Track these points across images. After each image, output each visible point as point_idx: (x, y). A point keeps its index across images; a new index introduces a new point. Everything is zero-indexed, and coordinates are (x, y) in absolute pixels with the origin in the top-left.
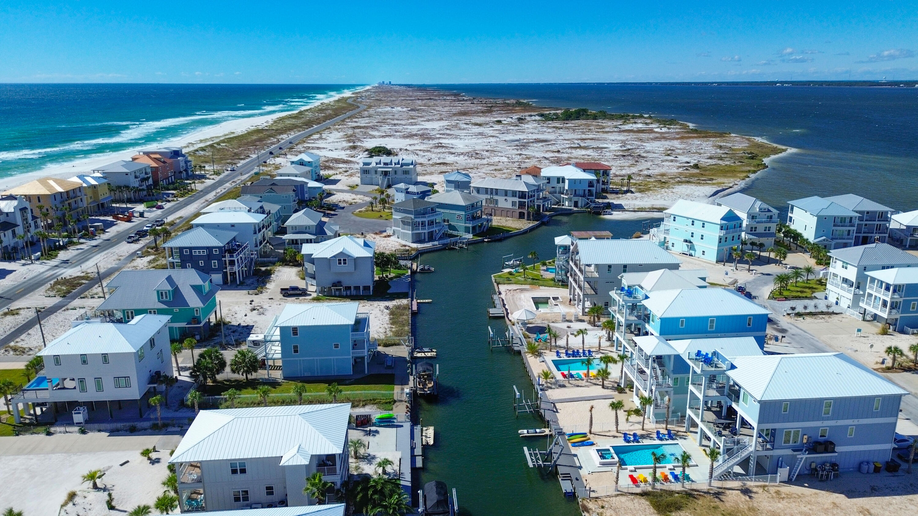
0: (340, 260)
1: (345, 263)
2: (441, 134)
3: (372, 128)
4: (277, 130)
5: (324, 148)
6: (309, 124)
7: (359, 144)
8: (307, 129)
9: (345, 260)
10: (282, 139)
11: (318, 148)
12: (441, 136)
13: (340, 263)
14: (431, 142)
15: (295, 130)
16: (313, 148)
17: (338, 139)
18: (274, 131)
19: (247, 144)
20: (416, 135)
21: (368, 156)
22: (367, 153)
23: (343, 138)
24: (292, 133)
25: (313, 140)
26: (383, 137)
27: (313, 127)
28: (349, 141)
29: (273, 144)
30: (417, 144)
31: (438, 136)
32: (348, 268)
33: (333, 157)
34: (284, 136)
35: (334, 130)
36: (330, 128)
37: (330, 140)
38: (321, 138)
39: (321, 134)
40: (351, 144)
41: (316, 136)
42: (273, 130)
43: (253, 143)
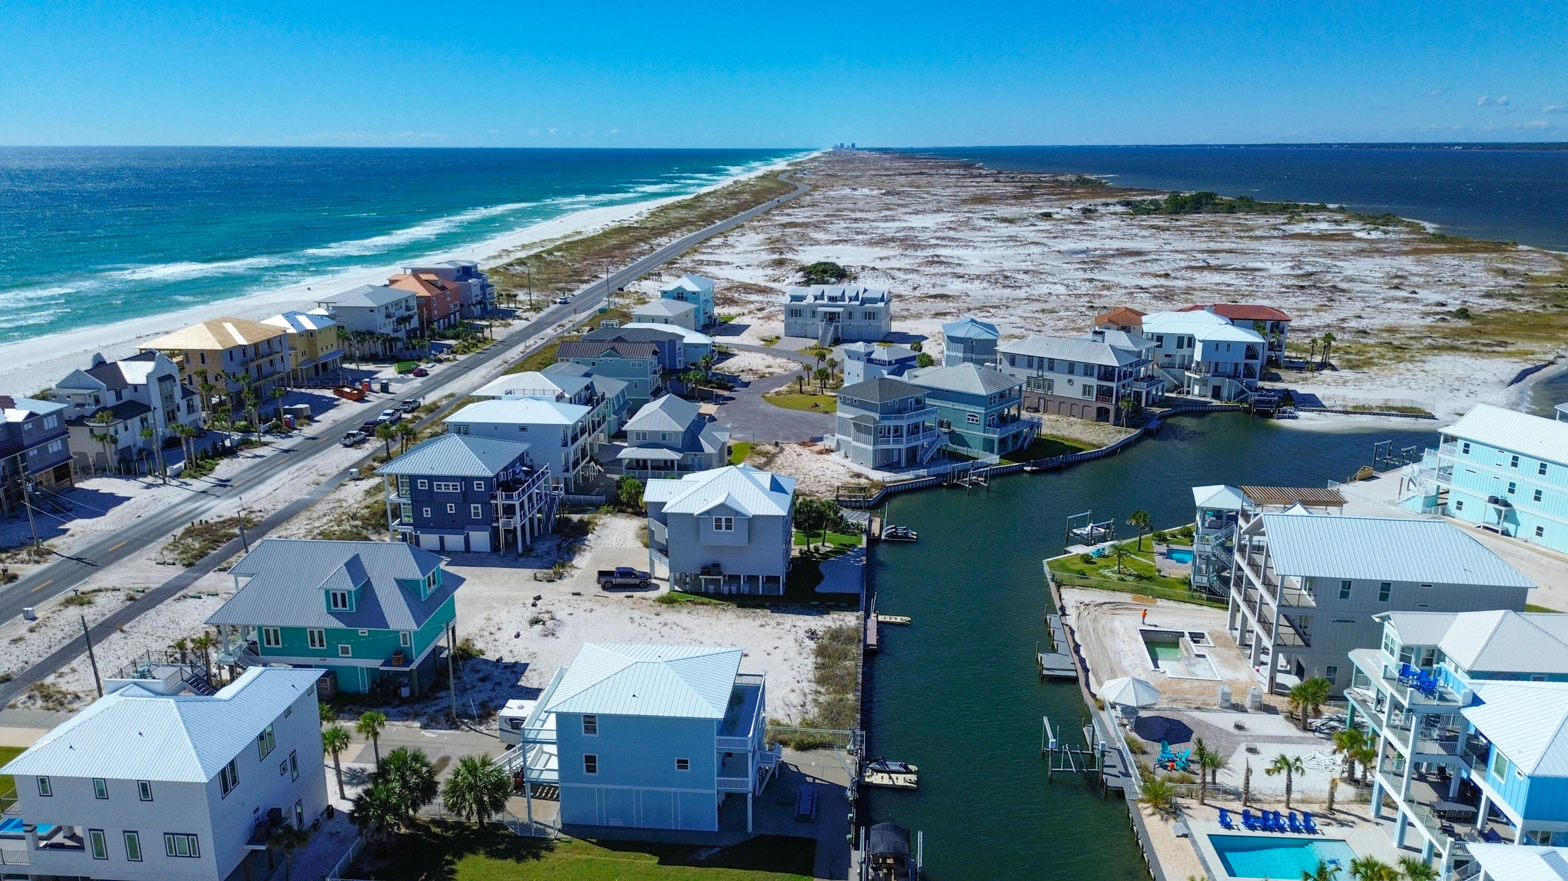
0: (718, 520)
1: (729, 527)
2: (938, 238)
3: (816, 226)
4: (653, 229)
5: (728, 263)
6: (708, 218)
7: (790, 256)
8: (705, 227)
9: (728, 521)
10: (659, 245)
11: (718, 263)
12: (939, 242)
13: (719, 527)
14: (919, 253)
15: (684, 229)
16: (709, 263)
17: (754, 245)
18: (648, 231)
19: (599, 254)
20: (892, 240)
21: (803, 280)
22: (801, 273)
23: (764, 244)
24: (678, 235)
25: (710, 247)
26: (833, 242)
27: (714, 223)
28: (773, 251)
29: (641, 253)
30: (894, 256)
31: (933, 242)
32: (736, 537)
33: (742, 280)
34: (664, 240)
35: (750, 229)
36: (743, 226)
37: (740, 248)
38: (725, 245)
39: (726, 237)
40: (776, 256)
41: (717, 241)
42: (647, 228)
43: (608, 253)
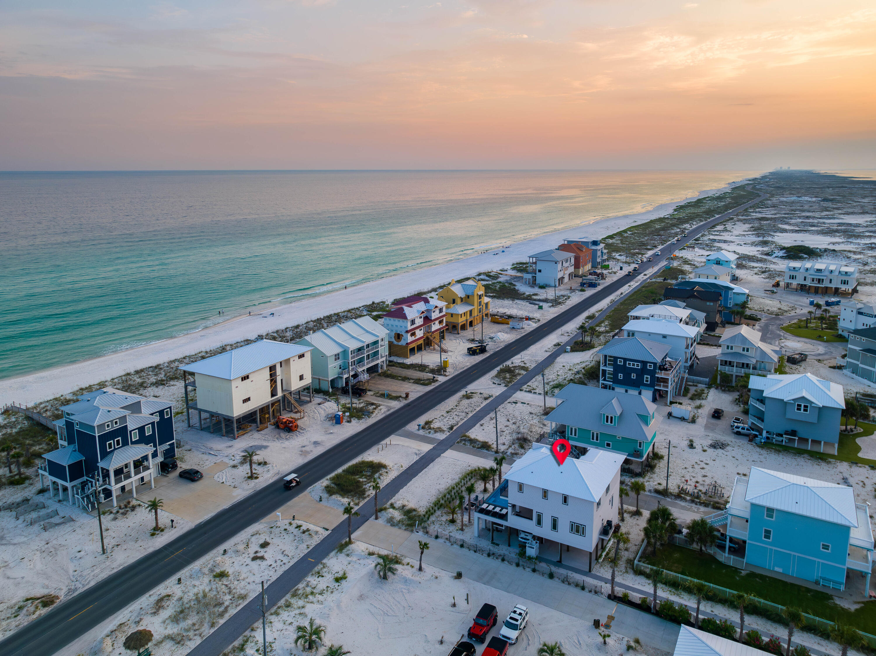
0: (799, 406)
1: (805, 410)
2: (871, 232)
3: (783, 220)
5: (732, 242)
6: (710, 213)
7: (770, 239)
8: (709, 218)
9: (807, 407)
11: (725, 242)
12: (871, 234)
13: (799, 409)
14: (858, 241)
16: (720, 241)
17: (745, 231)
20: (837, 231)
21: (786, 255)
22: (784, 251)
23: (749, 231)
25: (717, 231)
26: (797, 231)
27: (714, 216)
28: (758, 235)
30: (843, 242)
31: (867, 234)
32: (810, 416)
33: (745, 253)
35: (738, 221)
36: (732, 219)
37: (736, 232)
38: (725, 230)
39: (725, 225)
40: (761, 239)
41: (720, 228)
42: (675, 218)
